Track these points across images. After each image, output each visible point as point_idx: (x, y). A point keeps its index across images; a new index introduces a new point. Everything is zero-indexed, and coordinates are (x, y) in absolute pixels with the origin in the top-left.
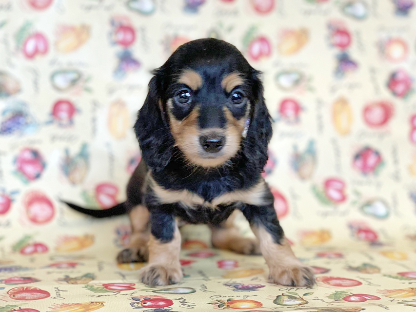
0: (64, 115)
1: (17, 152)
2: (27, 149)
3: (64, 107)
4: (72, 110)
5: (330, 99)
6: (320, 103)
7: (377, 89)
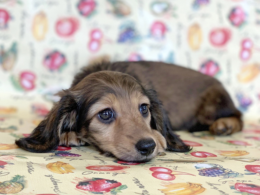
5: (187, 24)
6: (180, 26)
7: (221, 19)
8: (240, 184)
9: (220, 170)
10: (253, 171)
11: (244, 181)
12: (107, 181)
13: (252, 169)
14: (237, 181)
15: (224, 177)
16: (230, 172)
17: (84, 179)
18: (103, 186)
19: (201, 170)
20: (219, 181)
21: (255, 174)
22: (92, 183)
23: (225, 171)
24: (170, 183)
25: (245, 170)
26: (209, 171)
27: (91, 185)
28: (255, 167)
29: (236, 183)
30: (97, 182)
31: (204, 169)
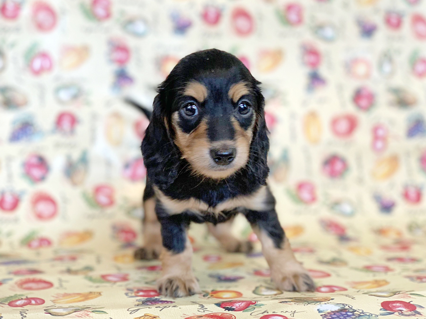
3: (67, 119)
4: (74, 121)
5: (301, 112)
9: (349, 312)
10: (391, 309)
13: (389, 307)
16: (362, 314)
19: (325, 315)
21: (394, 313)
23: (355, 313)
25: (381, 310)
26: (335, 314)
28: (394, 303)
31: (329, 313)
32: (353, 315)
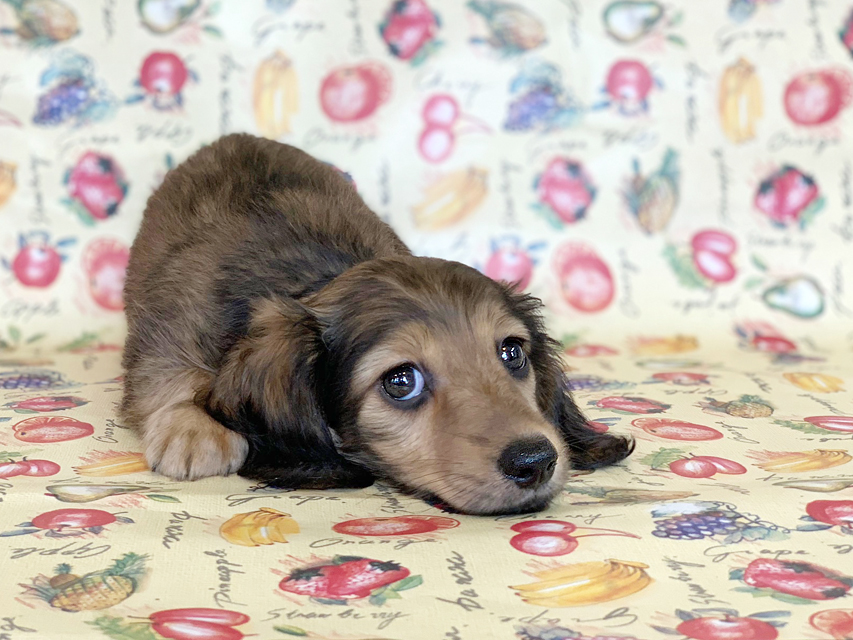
0: (164, 84)
1: (70, 160)
2: (89, 154)
3: (165, 67)
4: (181, 75)
6: (693, 69)
8: (766, 561)
9: (725, 517)
10: (826, 518)
11: (782, 552)
12: (373, 566)
13: (824, 513)
14: (763, 552)
15: (725, 540)
16: (754, 525)
17: (310, 561)
18: (354, 580)
19: (664, 521)
20: (705, 552)
21: (830, 527)
22: (327, 574)
23: (738, 520)
24: (556, 563)
26: (689, 520)
27: (323, 578)
29: (755, 558)
30: (344, 567)
31: (675, 518)
32: (733, 524)
